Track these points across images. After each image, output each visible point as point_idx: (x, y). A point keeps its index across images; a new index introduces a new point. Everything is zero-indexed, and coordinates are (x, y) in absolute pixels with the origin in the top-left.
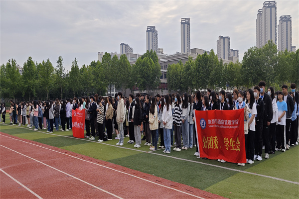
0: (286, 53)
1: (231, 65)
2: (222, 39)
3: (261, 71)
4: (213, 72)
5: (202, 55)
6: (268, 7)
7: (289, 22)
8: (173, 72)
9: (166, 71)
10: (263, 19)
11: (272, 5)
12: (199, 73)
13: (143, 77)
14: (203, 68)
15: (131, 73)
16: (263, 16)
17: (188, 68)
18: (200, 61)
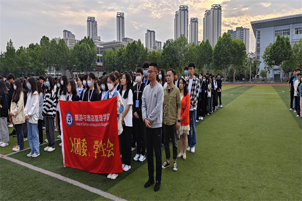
0: (193, 45)
1: (154, 53)
2: (149, 32)
3: (176, 58)
4: (140, 58)
5: (131, 43)
6: (183, 10)
7: (196, 23)
8: (107, 57)
9: (101, 55)
10: (179, 19)
11: (186, 8)
12: (129, 58)
13: (81, 60)
14: (132, 54)
15: (70, 56)
16: (179, 17)
17: (120, 54)
18: (129, 48)
